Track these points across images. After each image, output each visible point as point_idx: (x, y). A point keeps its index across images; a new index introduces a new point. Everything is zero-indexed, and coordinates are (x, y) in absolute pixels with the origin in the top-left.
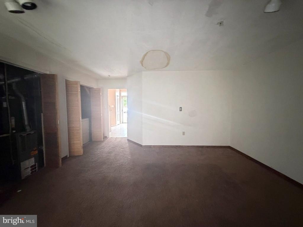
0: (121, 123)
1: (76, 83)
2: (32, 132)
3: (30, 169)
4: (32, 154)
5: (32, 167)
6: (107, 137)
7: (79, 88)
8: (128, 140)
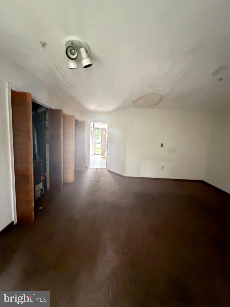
0: (94, 154)
1: (72, 117)
2: (42, 161)
3: (40, 191)
4: (41, 179)
5: (41, 190)
6: (88, 167)
7: (74, 122)
8: (109, 171)
